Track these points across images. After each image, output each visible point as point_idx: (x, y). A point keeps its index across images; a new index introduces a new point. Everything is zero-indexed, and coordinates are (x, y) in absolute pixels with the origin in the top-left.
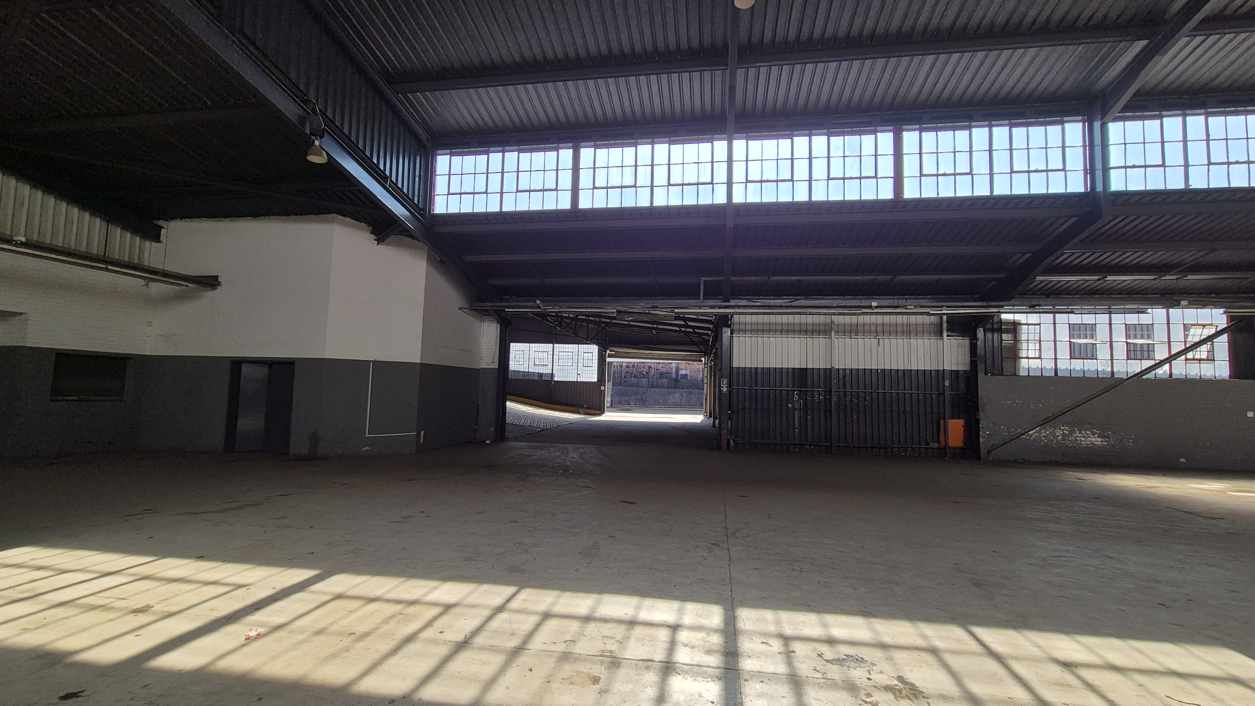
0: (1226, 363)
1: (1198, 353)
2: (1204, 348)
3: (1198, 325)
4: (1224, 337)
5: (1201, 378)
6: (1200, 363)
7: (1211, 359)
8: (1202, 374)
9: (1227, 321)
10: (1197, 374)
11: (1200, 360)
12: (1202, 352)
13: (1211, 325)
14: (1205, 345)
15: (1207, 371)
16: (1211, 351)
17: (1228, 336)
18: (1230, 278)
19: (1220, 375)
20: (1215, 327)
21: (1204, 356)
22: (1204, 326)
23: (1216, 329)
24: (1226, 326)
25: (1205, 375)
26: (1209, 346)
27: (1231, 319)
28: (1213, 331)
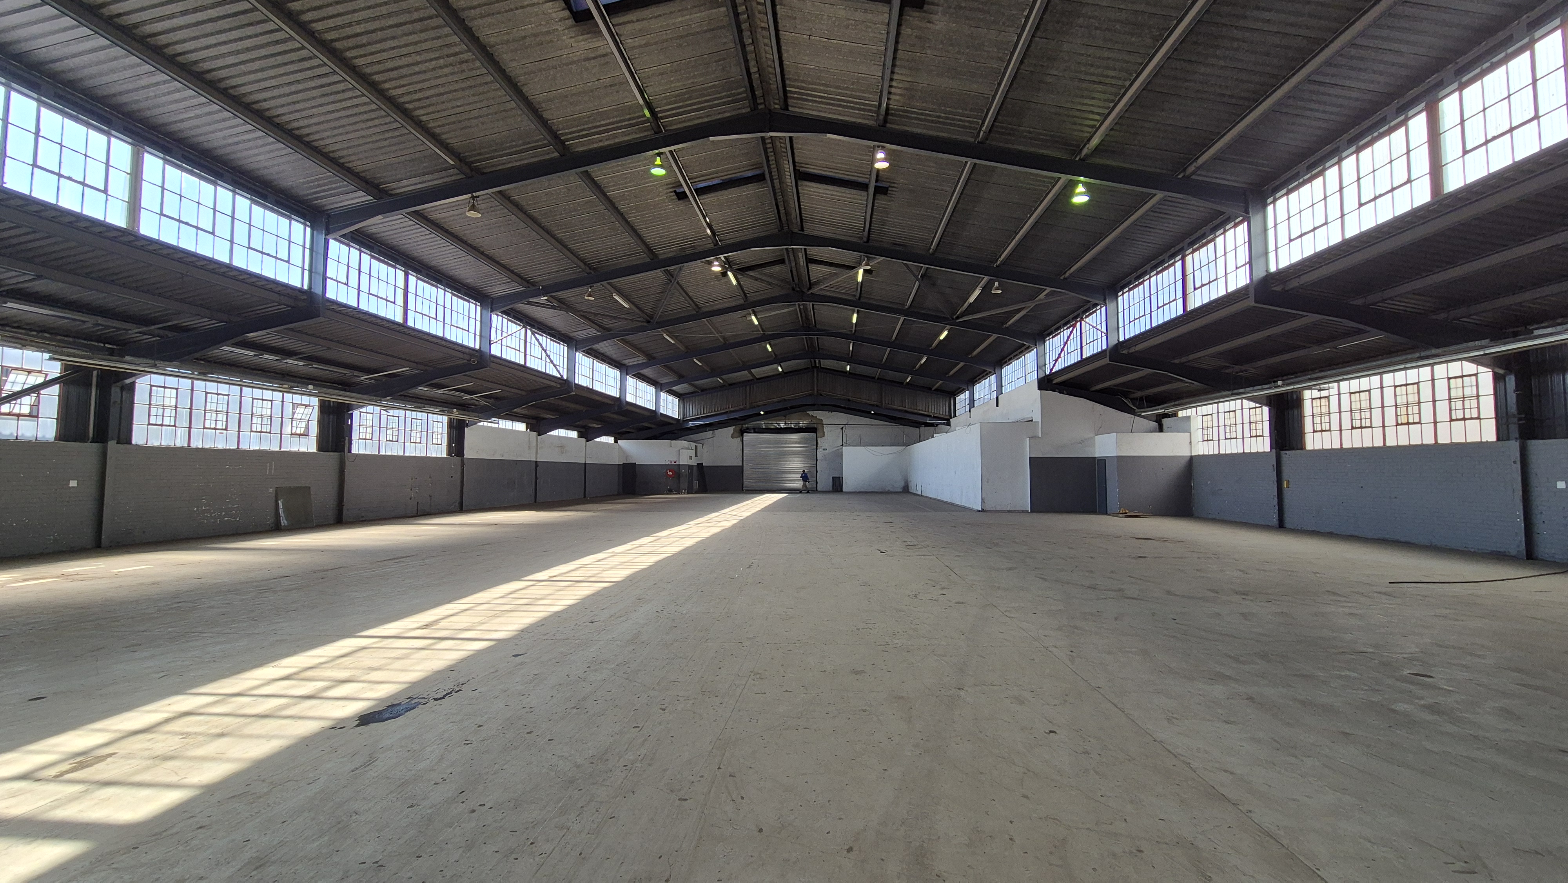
0: (53, 422)
1: (18, 406)
2: (27, 400)
3: (22, 369)
4: (55, 389)
5: (17, 439)
6: (18, 420)
7: (33, 415)
8: (20, 434)
9: (61, 369)
10: (12, 434)
11: (19, 415)
12: (24, 405)
13: (40, 372)
14: (28, 397)
15: (27, 430)
16: (35, 406)
17: (60, 387)
18: (67, 318)
19: (44, 437)
20: (44, 375)
21: (26, 410)
22: (29, 372)
23: (46, 377)
24: (59, 375)
25: (23, 435)
26: (34, 398)
27: (66, 368)
28: (40, 380)
